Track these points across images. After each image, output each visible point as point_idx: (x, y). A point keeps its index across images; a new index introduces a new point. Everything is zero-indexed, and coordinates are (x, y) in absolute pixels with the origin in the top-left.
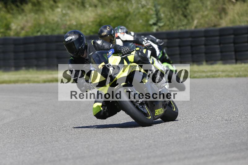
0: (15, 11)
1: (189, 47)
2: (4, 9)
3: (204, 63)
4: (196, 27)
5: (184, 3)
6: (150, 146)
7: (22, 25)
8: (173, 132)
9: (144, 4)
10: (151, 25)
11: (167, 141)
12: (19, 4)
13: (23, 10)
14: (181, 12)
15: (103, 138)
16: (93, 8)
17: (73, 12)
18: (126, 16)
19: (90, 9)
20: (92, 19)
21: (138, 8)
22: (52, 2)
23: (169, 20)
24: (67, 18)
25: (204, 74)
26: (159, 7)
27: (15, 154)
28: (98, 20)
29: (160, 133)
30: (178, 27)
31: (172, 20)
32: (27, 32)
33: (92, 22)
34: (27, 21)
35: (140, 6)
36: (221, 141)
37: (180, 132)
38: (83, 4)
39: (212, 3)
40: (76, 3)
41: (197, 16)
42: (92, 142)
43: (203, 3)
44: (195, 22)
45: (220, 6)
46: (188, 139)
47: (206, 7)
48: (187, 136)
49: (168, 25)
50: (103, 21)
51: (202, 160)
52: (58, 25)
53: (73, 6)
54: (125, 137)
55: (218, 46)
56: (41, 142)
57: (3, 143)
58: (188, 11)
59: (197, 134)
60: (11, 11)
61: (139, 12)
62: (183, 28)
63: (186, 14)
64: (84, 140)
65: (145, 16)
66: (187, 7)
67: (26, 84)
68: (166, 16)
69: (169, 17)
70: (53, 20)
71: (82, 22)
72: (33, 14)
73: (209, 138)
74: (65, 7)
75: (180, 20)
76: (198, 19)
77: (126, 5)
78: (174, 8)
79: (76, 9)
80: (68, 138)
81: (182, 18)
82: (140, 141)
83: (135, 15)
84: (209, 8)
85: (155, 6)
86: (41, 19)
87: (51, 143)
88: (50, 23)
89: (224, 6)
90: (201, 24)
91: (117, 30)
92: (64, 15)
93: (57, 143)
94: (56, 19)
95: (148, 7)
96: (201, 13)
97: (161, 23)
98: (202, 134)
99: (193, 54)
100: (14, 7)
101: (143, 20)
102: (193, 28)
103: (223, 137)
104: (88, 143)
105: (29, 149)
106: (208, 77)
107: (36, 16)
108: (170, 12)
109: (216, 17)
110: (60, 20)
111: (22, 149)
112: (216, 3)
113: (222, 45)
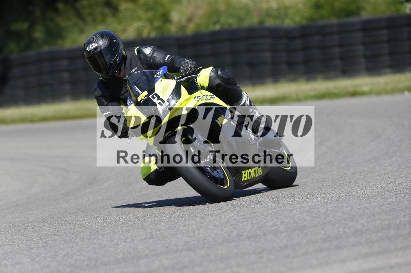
7: (189, 14)
34: (197, 7)
71: (287, 3)
110: (250, 2)
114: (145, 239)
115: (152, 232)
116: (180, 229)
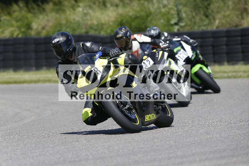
0: (36, 11)
1: (211, 48)
2: (25, 9)
3: (226, 63)
4: (217, 27)
5: (206, 3)
6: (171, 147)
7: (43, 25)
8: (194, 133)
9: (165, 4)
10: (172, 25)
11: (188, 142)
12: (40, 3)
13: (44, 10)
14: (202, 12)
15: (123, 138)
16: (115, 8)
17: (94, 11)
18: (148, 16)
19: (111, 8)
20: (113, 19)
21: (159, 8)
22: (73, 2)
23: (191, 20)
24: (88, 17)
25: (225, 75)
26: (180, 7)
27: (35, 155)
28: (119, 20)
29: (181, 134)
30: (199, 27)
31: (193, 20)
32: (48, 32)
33: (113, 22)
34: (48, 21)
35: (161, 6)
36: (242, 142)
37: (201, 133)
38: (104, 4)
39: (234, 3)
40: (97, 3)
41: (219, 16)
42: (113, 143)
43: (225, 3)
44: (217, 22)
45: (241, 6)
46: (209, 140)
47: (228, 7)
48: (208, 137)
49: (189, 25)
50: (124, 21)
51: (224, 161)
52: (79, 25)
53: (94, 6)
54: (146, 138)
55: (239, 46)
56: (61, 142)
57: (23, 144)
58: (210, 11)
59: (218, 135)
60: (32, 11)
61: (160, 12)
62: (204, 28)
63: (207, 14)
64: (105, 141)
65: (167, 16)
66: (209, 7)
67: (47, 84)
68: (188, 16)
69: (190, 17)
70: (74, 20)
71: (103, 22)
72: (54, 14)
73: (230, 139)
74: (86, 7)
75: (201, 20)
76: (220, 19)
77: (147, 5)
78: (196, 8)
79: (97, 9)
80: (89, 138)
81: (204, 18)
82: (161, 142)
83: (157, 15)
84: (231, 7)
85: (176, 6)
86: (62, 18)
87: (72, 143)
88: (71, 22)
89: (246, 6)
90: (223, 24)
91: (150, 31)
92: (86, 14)
93: (77, 143)
94: (77, 19)
95: (170, 6)
96: (223, 13)
97: (182, 22)
98: (223, 135)
99: (214, 54)
100: (35, 6)
101: (164, 20)
102: (214, 28)
103: (244, 138)
104: (109, 143)
105: (50, 149)
106: (229, 77)
107: (58, 16)
108: (192, 12)
109: (238, 17)
110: (80, 20)
111: (43, 149)
112: (238, 3)
113: (243, 46)
114: (7, 159)
115: (11, 156)
116: (29, 154)
